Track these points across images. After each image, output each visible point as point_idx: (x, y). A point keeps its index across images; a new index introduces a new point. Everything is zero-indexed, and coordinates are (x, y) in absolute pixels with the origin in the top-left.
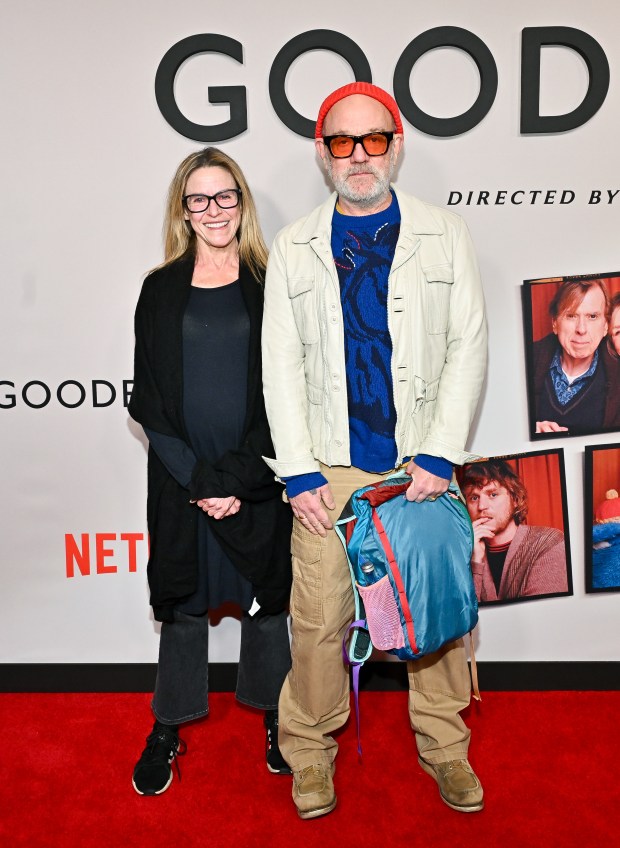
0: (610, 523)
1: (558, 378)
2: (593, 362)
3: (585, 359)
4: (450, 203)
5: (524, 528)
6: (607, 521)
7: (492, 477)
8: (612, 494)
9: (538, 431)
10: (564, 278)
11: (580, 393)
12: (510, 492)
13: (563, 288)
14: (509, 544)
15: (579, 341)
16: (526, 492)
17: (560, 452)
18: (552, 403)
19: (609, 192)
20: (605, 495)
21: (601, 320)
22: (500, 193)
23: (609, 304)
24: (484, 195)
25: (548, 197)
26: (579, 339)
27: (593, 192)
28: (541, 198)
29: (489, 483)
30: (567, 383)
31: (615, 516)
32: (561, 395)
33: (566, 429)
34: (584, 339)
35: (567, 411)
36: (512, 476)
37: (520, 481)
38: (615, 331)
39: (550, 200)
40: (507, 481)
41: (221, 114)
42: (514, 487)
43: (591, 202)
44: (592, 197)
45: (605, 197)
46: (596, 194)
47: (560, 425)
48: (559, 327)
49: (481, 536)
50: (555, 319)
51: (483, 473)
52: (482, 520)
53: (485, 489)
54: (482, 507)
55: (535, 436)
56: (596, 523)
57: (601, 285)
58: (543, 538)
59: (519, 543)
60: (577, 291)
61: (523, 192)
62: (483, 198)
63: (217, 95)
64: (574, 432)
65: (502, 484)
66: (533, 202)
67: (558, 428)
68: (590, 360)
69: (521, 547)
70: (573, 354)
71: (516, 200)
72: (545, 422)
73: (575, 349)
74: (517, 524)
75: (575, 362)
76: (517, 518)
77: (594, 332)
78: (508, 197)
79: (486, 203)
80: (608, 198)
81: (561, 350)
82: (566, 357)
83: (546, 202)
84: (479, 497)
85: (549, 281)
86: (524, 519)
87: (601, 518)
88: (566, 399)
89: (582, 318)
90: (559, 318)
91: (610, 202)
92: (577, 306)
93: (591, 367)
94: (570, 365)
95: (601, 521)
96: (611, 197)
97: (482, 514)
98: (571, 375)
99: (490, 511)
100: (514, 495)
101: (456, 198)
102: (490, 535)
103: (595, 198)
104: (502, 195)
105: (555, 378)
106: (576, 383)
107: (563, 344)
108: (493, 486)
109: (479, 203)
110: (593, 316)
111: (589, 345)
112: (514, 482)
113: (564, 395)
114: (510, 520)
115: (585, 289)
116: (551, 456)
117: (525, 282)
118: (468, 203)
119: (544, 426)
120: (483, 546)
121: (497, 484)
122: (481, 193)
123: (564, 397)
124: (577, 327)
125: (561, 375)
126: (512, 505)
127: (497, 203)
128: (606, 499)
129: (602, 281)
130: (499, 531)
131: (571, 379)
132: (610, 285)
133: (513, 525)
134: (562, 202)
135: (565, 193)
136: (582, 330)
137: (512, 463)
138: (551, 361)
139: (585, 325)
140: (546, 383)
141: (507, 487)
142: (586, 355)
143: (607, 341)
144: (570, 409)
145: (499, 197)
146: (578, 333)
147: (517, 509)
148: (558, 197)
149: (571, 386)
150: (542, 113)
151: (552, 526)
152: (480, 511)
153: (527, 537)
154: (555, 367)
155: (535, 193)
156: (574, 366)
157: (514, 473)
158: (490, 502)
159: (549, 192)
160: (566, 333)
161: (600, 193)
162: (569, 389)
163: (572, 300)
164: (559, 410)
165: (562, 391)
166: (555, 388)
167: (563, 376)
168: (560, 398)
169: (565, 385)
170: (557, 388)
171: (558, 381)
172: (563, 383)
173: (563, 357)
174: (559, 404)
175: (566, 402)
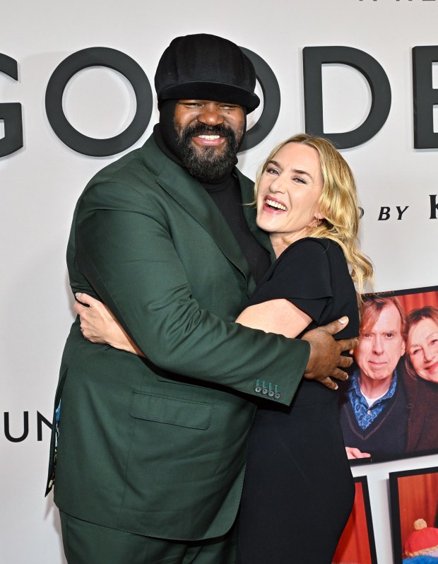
0: (421, 556)
1: (357, 401)
2: (392, 384)
3: (384, 380)
6: (416, 554)
8: (421, 524)
11: (380, 416)
15: (377, 361)
17: (363, 480)
18: (352, 427)
19: (398, 208)
20: (413, 525)
21: (398, 339)
23: (404, 322)
26: (376, 359)
27: (382, 209)
30: (366, 406)
31: (425, 548)
32: (361, 419)
33: (368, 455)
34: (382, 358)
35: (368, 436)
38: (412, 350)
43: (380, 218)
44: (382, 213)
45: (394, 213)
46: (385, 210)
47: (362, 451)
56: (406, 557)
57: (395, 303)
60: (371, 310)
64: (377, 458)
67: (360, 455)
68: (388, 381)
70: (371, 374)
73: (373, 370)
75: (374, 383)
77: (391, 352)
80: (398, 214)
81: (359, 371)
82: (363, 378)
87: (411, 551)
88: (366, 423)
89: (378, 337)
91: (400, 218)
92: (373, 324)
93: (391, 388)
94: (369, 387)
95: (411, 555)
96: (401, 213)
98: (370, 397)
103: (384, 214)
105: (354, 400)
106: (376, 406)
107: (361, 365)
110: (389, 335)
111: (387, 366)
113: (364, 419)
115: (380, 307)
123: (366, 420)
124: (374, 347)
125: (360, 397)
128: (416, 531)
129: (397, 298)
131: (370, 402)
132: (405, 303)
136: (379, 350)
138: (349, 383)
139: (382, 345)
140: (345, 406)
142: (385, 376)
143: (405, 361)
144: (372, 433)
146: (375, 353)
149: (371, 409)
150: (326, 131)
151: (359, 562)
154: (354, 390)
156: (372, 387)
160: (364, 353)
161: (389, 209)
162: (369, 412)
163: (368, 319)
164: (360, 436)
165: (361, 414)
166: (354, 411)
167: (362, 398)
168: (359, 422)
169: (365, 408)
170: (356, 412)
171: (357, 404)
172: (362, 406)
173: (361, 379)
174: (358, 428)
175: (367, 426)
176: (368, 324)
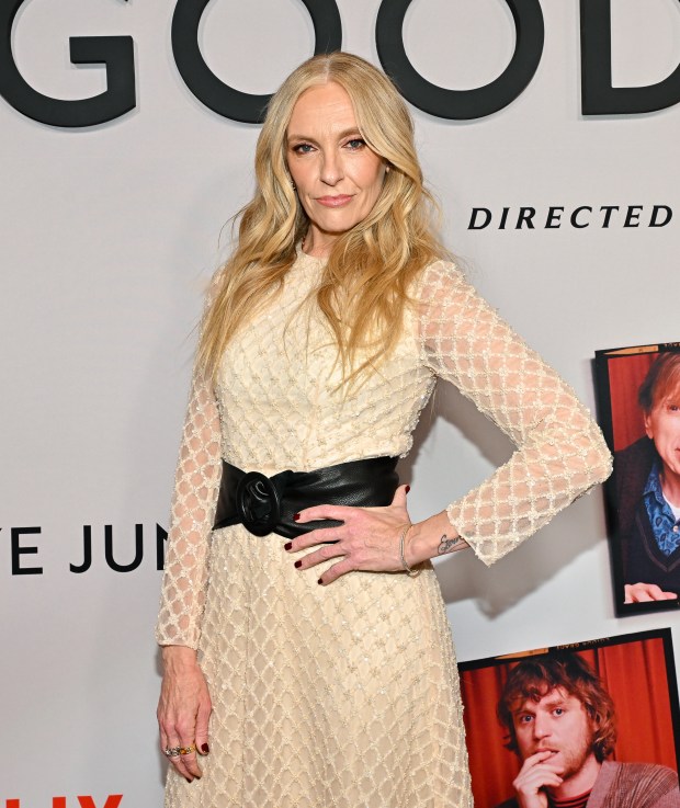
1: (657, 511)
4: (472, 226)
5: (611, 767)
7: (555, 682)
9: (628, 600)
10: (661, 346)
12: (585, 705)
13: (660, 362)
14: (587, 795)
16: (612, 705)
17: (665, 635)
18: (649, 551)
22: (552, 210)
24: (527, 213)
25: (630, 215)
28: (618, 217)
29: (549, 691)
30: (671, 519)
32: (663, 539)
33: (673, 596)
35: (673, 566)
36: (587, 678)
37: (602, 685)
39: (633, 221)
40: (581, 686)
41: (92, 82)
42: (592, 696)
47: (664, 590)
48: (654, 427)
49: (539, 783)
50: (649, 414)
51: (540, 675)
52: (540, 756)
53: (544, 701)
54: (539, 733)
55: (623, 609)
58: (643, 783)
59: (604, 794)
61: (590, 209)
62: (526, 217)
63: (84, 51)
65: (572, 692)
66: (606, 225)
67: (660, 595)
69: (608, 800)
71: (578, 222)
72: (640, 585)
74: (600, 760)
76: (598, 749)
78: (566, 217)
79: (530, 226)
81: (659, 463)
82: (668, 475)
83: (627, 224)
84: (534, 715)
85: (636, 351)
86: (611, 751)
88: (672, 545)
90: (655, 412)
94: (676, 489)
97: (540, 746)
98: (678, 505)
99: (554, 739)
100: (592, 710)
101: (481, 218)
102: (554, 781)
104: (556, 213)
105: (652, 510)
107: (662, 454)
108: (558, 695)
109: (519, 226)
112: (591, 689)
113: (669, 539)
114: (587, 754)
116: (650, 642)
117: (597, 352)
118: (502, 227)
119: (638, 592)
120: (543, 800)
121: (563, 692)
122: (523, 210)
123: (670, 543)
125: (661, 505)
126: (590, 727)
127: (548, 225)
130: (570, 775)
131: (678, 512)
133: (592, 761)
134: (652, 224)
135: (656, 209)
137: (587, 655)
138: (645, 483)
140: (638, 519)
141: (581, 698)
144: (679, 562)
145: (551, 217)
147: (598, 734)
148: (646, 216)
149: (678, 524)
150: (615, 85)
151: (658, 761)
152: (536, 740)
153: (617, 783)
154: (652, 493)
155: (609, 209)
157: (591, 673)
158: (554, 724)
159: (631, 209)
160: (667, 435)
162: (675, 529)
163: (676, 383)
164: (661, 566)
165: (663, 532)
166: (651, 527)
167: (666, 507)
168: (660, 544)
169: (669, 522)
170: (655, 528)
171: (657, 516)
172: (665, 518)
173: (664, 476)
174: (659, 554)
175: (672, 550)
176: (676, 391)
